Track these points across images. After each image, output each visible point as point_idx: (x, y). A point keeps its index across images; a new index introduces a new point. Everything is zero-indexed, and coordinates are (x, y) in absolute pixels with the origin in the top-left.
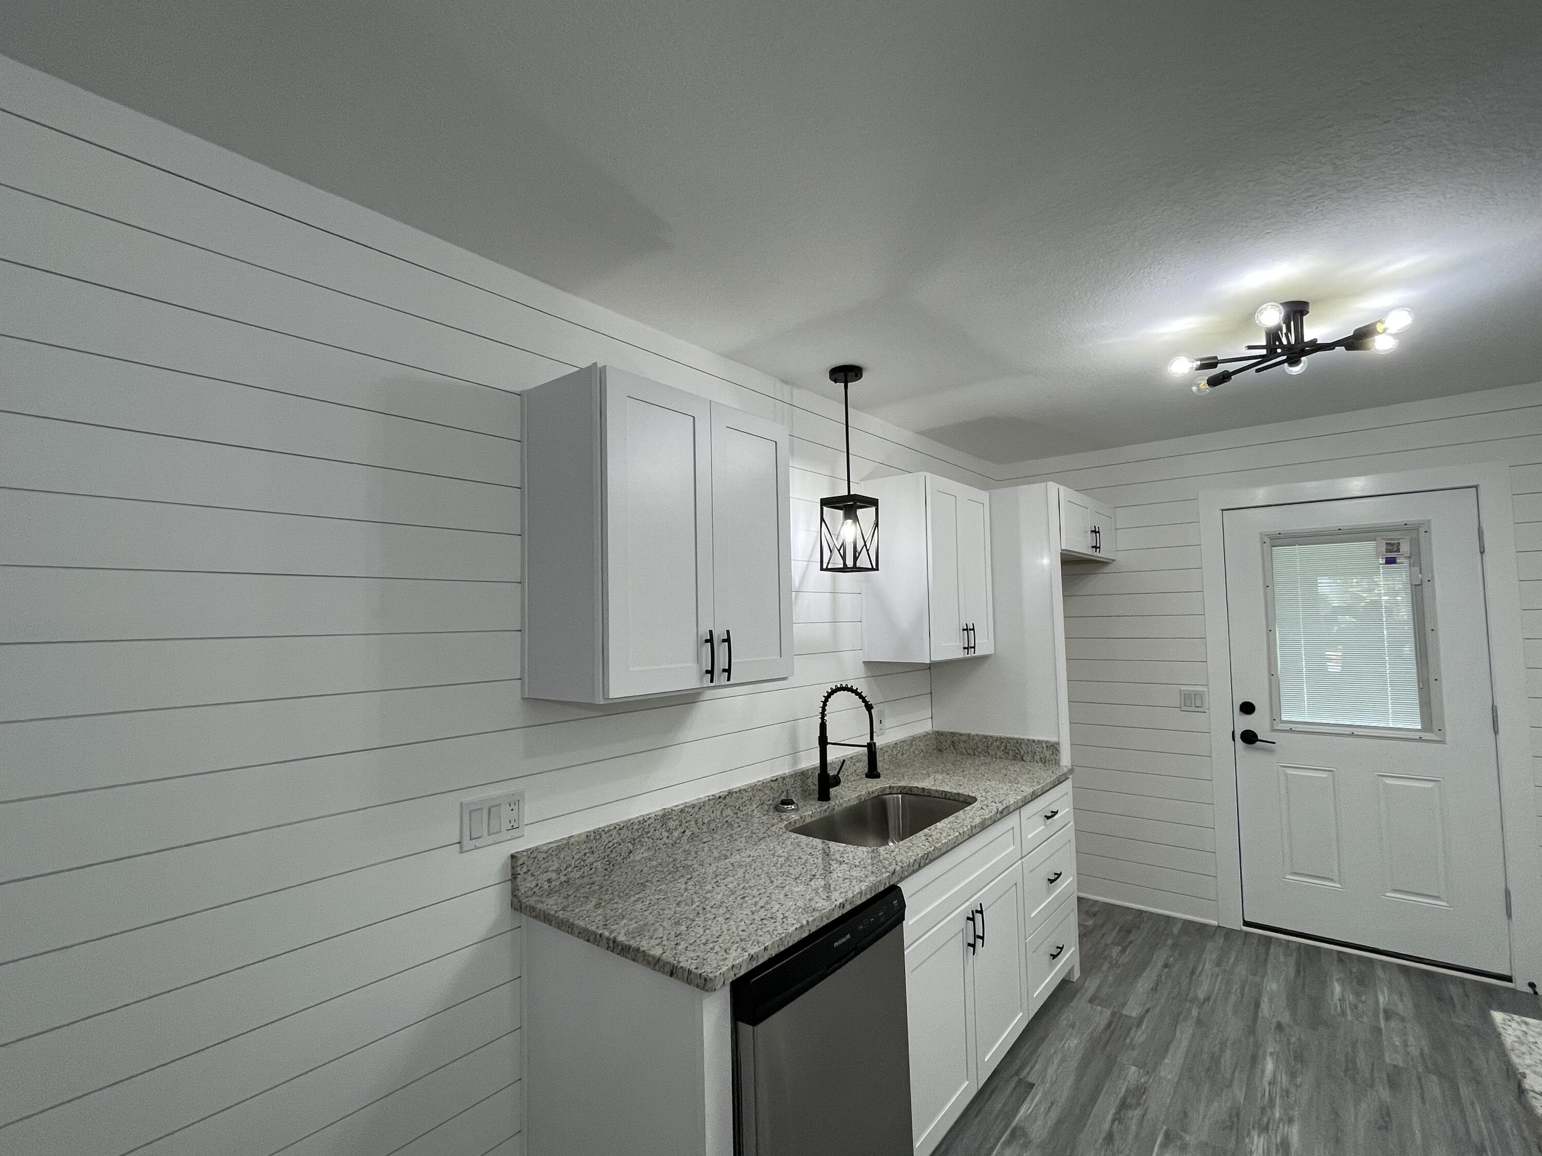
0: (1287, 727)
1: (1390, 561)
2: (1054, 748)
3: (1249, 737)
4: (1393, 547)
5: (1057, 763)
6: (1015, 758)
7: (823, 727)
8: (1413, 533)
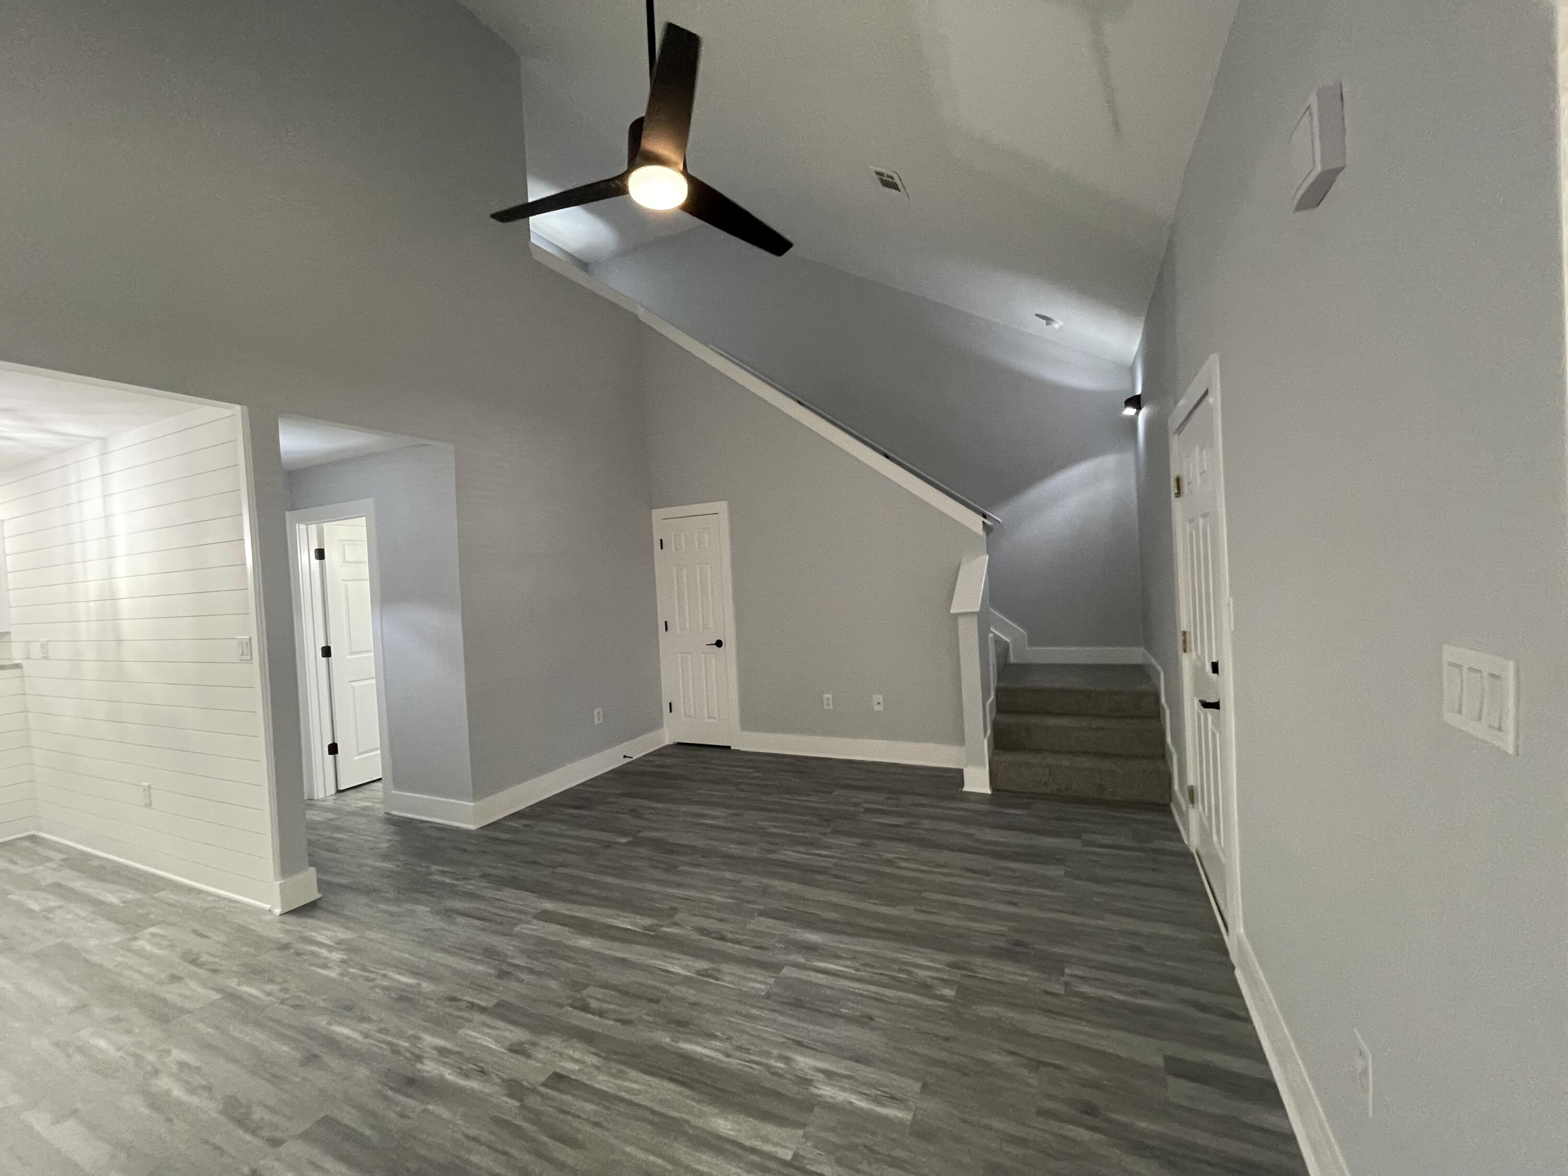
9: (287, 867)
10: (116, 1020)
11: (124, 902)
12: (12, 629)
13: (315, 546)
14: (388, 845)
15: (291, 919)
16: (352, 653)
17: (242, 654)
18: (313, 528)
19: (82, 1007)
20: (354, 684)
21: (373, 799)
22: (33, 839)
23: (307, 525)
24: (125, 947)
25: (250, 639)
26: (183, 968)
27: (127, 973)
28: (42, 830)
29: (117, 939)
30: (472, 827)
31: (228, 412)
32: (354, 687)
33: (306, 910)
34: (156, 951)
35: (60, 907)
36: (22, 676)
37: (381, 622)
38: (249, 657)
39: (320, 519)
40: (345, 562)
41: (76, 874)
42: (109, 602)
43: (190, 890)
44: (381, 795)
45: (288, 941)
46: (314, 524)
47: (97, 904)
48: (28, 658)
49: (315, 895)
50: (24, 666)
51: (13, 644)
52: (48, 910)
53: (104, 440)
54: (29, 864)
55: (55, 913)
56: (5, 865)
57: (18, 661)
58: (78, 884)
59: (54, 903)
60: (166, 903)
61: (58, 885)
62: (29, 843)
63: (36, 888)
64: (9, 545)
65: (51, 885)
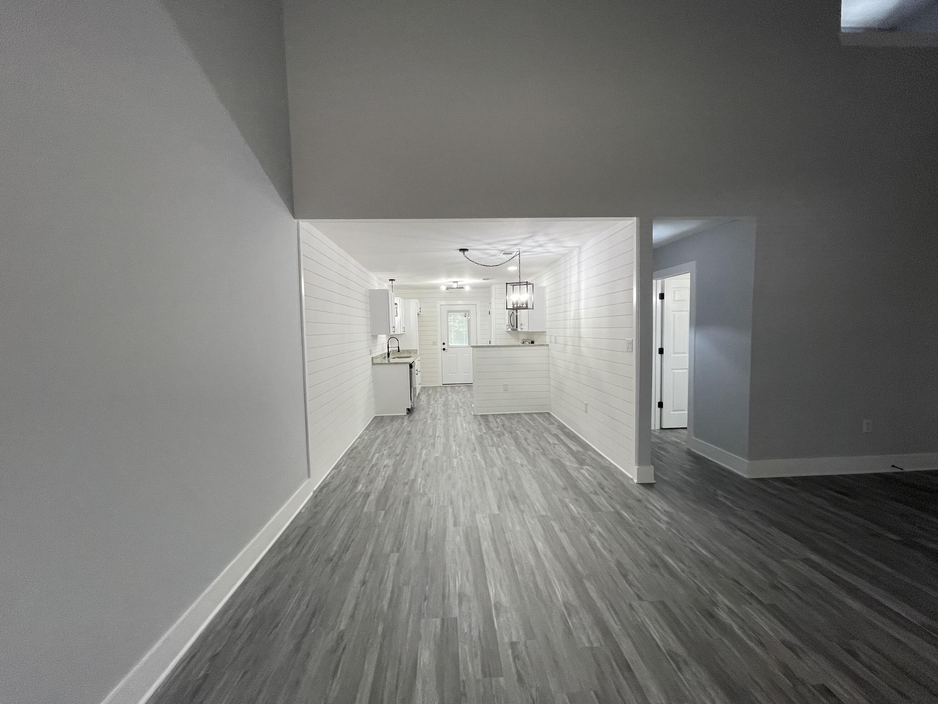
0: (450, 347)
1: (465, 316)
2: (417, 350)
3: (444, 349)
4: (466, 314)
5: (419, 353)
6: (413, 353)
7: (388, 345)
8: (468, 311)
9: (641, 461)
10: (577, 500)
11: (577, 451)
12: (547, 330)
13: (659, 292)
14: (689, 467)
15: (641, 487)
16: (675, 353)
17: (628, 348)
18: (659, 281)
19: (565, 489)
20: (675, 371)
21: (681, 438)
22: (548, 413)
23: (656, 280)
24: (578, 470)
25: (632, 340)
26: (599, 490)
27: (579, 482)
28: (551, 412)
29: (576, 466)
30: (746, 476)
31: (630, 222)
32: (674, 373)
33: (648, 486)
34: (589, 478)
35: (558, 445)
36: (549, 350)
37: (695, 336)
38: (631, 350)
39: (663, 276)
40: (675, 301)
41: (562, 433)
42: (577, 320)
43: (600, 455)
44: (684, 437)
45: (640, 498)
46: (660, 279)
47: (569, 448)
48: (551, 342)
49: (652, 481)
50: (549, 345)
51: (547, 336)
52: (555, 444)
53: (580, 247)
54: (548, 423)
55: (557, 446)
56: (542, 421)
57: (547, 343)
58: (562, 437)
59: (556, 442)
60: (591, 457)
61: (557, 435)
62: (547, 415)
63: (551, 434)
64: (547, 296)
65: (555, 434)
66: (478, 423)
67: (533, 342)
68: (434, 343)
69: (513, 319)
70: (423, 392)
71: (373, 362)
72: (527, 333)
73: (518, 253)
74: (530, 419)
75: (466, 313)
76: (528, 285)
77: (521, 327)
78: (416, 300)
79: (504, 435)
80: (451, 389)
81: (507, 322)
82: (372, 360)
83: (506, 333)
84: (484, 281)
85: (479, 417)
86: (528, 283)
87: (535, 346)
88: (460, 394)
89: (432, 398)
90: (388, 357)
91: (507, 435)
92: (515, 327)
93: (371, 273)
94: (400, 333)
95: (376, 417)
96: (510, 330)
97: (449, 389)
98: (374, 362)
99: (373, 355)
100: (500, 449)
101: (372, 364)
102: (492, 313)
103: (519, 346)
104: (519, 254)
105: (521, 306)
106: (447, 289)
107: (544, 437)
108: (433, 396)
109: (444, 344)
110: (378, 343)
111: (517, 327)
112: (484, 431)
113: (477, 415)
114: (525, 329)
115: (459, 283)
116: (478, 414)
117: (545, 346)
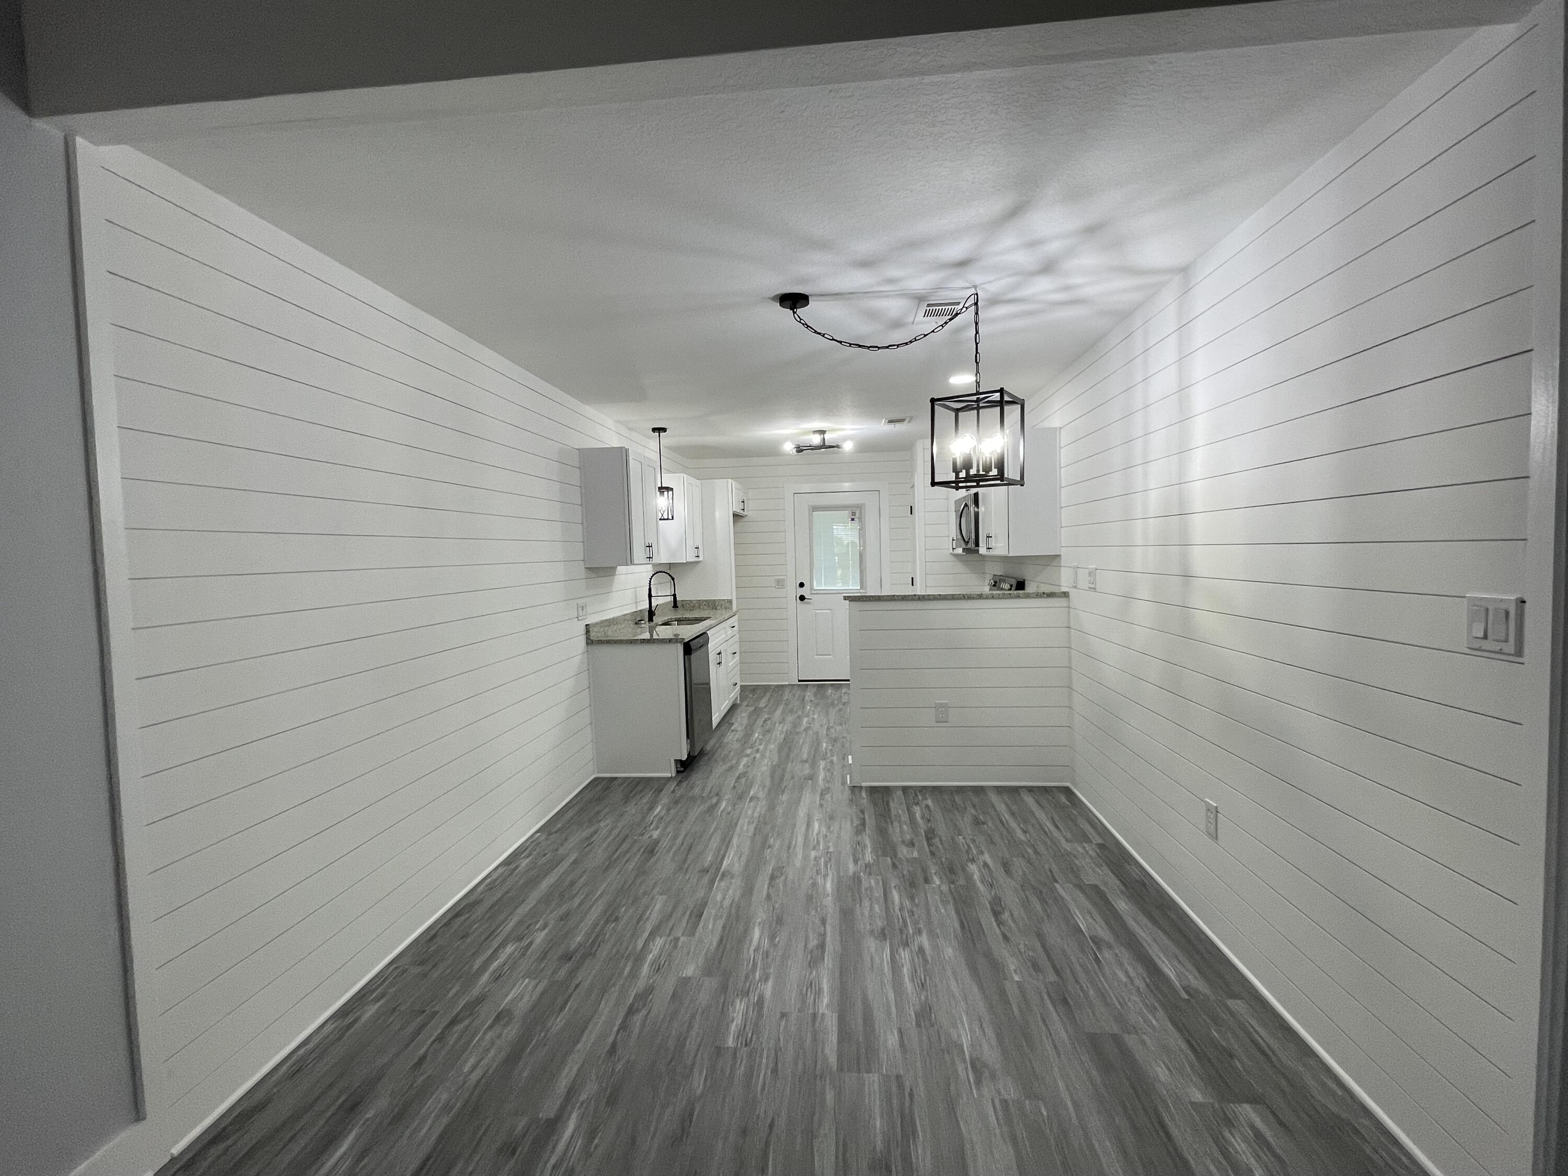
0: (816, 592)
1: (853, 520)
2: (730, 601)
3: (802, 598)
4: (854, 514)
5: (732, 608)
6: (713, 609)
7: (650, 590)
8: (860, 507)
11: (1186, 995)
12: (1063, 552)
22: (1067, 791)
28: (1076, 786)
29: (1198, 1097)
35: (1109, 946)
36: (1068, 608)
42: (1176, 519)
47: (1152, 969)
48: (1075, 587)
50: (1071, 594)
51: (1063, 569)
52: (1097, 941)
53: (1185, 271)
54: (1069, 836)
55: (1106, 955)
56: (1049, 825)
57: (1064, 589)
58: (1122, 905)
59: (1103, 933)
60: (1254, 1041)
61: (1102, 895)
62: (1063, 799)
63: (1080, 887)
64: (1065, 456)
65: (1095, 887)
66: (857, 822)
67: (1021, 585)
68: (780, 583)
69: (968, 523)
70: (745, 703)
71: (588, 638)
72: (1006, 559)
73: (972, 301)
74: (1013, 814)
75: (856, 514)
76: (1006, 408)
77: (987, 542)
78: (730, 480)
79: (927, 881)
80: (815, 695)
81: (953, 532)
82: (588, 632)
83: (953, 558)
84: (891, 427)
85: (864, 794)
86: (1006, 398)
87: (1028, 596)
88: (833, 712)
89: (760, 722)
90: (651, 619)
91: (937, 881)
92: (971, 545)
93: (587, 407)
94: (685, 562)
95: (596, 779)
96: (960, 551)
97: (809, 695)
98: (593, 636)
99: (591, 620)
100: (904, 955)
101: (587, 644)
102: (915, 510)
103: (980, 597)
104: (976, 304)
105: (981, 473)
106: (799, 450)
107: (1058, 900)
108: (766, 716)
109: (802, 585)
110: (615, 588)
111: (977, 544)
112: (869, 857)
113: (861, 787)
114: (1000, 548)
115: (827, 436)
116: (864, 784)
117: (1059, 597)
